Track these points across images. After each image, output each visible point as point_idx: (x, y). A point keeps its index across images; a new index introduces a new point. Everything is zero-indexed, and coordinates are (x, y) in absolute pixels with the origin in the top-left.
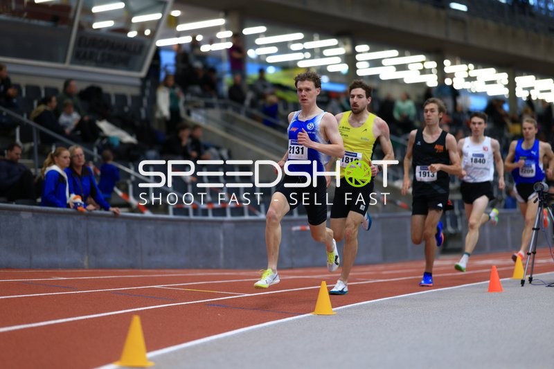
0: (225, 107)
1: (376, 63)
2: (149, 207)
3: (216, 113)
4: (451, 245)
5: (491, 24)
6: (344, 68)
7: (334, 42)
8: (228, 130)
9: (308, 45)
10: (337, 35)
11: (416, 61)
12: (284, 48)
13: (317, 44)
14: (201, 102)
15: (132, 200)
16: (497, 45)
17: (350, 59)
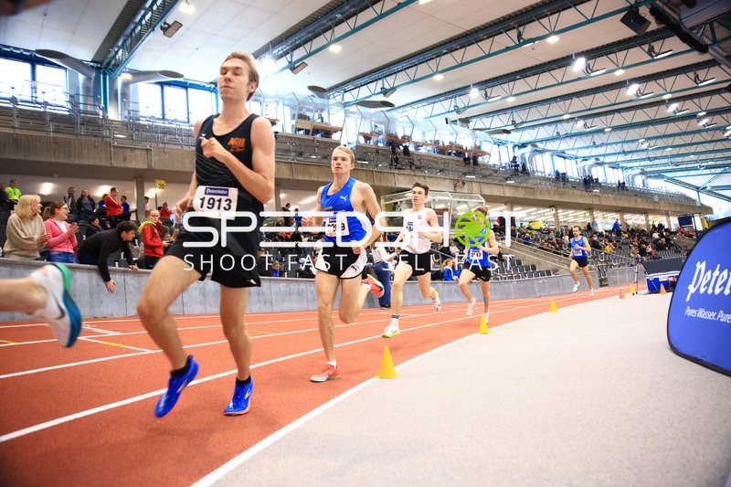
1: (566, 216)
4: (604, 283)
5: (610, 196)
6: (553, 220)
7: (548, 210)
9: (539, 212)
10: (550, 207)
11: (581, 213)
12: (529, 214)
13: (542, 211)
16: (614, 203)
17: (556, 216)
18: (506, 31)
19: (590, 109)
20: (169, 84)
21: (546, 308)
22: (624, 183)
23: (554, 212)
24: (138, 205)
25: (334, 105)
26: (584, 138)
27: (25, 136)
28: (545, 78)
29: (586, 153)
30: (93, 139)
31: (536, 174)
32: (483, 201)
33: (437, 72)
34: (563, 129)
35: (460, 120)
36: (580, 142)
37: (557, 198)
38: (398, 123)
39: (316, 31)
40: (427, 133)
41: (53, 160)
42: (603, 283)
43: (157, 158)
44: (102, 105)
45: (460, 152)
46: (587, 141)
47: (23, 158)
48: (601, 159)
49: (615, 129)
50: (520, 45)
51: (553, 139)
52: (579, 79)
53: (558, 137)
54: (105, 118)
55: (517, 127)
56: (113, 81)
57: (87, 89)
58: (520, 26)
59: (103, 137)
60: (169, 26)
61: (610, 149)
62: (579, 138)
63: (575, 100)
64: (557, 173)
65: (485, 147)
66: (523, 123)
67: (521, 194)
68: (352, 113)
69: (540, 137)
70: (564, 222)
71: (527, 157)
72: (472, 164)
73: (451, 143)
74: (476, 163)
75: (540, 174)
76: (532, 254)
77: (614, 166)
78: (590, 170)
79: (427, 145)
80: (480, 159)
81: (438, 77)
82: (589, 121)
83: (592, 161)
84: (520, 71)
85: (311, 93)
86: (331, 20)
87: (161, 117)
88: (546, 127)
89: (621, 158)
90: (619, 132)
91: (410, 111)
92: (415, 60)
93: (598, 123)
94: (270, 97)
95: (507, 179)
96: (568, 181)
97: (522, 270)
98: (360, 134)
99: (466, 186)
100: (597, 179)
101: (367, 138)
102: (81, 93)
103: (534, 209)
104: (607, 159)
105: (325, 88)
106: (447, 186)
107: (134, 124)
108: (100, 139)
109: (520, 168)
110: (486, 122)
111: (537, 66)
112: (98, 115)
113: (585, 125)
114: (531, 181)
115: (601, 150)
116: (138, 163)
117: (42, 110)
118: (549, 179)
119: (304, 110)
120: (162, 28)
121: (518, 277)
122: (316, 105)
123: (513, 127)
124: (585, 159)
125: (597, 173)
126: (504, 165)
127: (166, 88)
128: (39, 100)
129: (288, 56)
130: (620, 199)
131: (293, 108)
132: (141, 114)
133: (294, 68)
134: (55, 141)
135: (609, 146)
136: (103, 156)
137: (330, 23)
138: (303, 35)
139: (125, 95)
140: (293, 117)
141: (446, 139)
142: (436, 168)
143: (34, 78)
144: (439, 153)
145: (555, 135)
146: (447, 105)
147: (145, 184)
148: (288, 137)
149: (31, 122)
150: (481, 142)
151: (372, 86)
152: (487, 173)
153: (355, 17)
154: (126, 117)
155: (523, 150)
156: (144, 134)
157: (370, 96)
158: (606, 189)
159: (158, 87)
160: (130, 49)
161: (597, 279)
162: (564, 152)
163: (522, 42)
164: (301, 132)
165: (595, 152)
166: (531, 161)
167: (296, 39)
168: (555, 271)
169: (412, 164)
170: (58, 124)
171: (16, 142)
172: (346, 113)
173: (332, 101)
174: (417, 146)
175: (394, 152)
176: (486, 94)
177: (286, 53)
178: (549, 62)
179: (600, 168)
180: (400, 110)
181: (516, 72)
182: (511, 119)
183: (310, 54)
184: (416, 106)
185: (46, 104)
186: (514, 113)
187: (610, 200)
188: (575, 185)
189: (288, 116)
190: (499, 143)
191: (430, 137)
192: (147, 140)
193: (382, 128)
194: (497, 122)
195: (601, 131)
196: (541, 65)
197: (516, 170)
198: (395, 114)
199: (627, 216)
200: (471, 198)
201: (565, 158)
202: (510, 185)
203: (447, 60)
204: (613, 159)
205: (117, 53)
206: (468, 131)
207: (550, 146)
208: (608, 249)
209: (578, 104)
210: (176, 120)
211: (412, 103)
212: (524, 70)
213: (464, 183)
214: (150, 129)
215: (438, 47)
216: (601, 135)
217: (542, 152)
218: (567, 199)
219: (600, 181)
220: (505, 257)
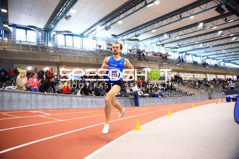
1: (197, 76)
2: (169, 97)
3: (177, 84)
5: (212, 69)
6: (193, 77)
7: (191, 74)
8: (178, 86)
9: (188, 75)
10: (191, 73)
11: (202, 75)
12: (184, 75)
13: (189, 74)
14: (175, 83)
15: (167, 96)
16: (214, 71)
17: (194, 76)
18: (176, 15)
19: (205, 40)
20: (67, 35)
21: (191, 107)
22: (217, 64)
23: (193, 74)
24: (57, 73)
25: (120, 40)
26: (203, 50)
27: (24, 52)
28: (190, 30)
29: (204, 54)
30: (44, 53)
31: (187, 62)
33: (153, 29)
34: (196, 47)
35: (161, 44)
36: (201, 51)
37: (194, 70)
38: (140, 46)
39: (114, 17)
40: (150, 49)
41: (31, 59)
42: (210, 98)
43: (63, 58)
44: (47, 42)
45: (161, 55)
46: (204, 50)
47: (23, 59)
48: (209, 57)
49: (213, 46)
50: (181, 19)
51: (192, 50)
52: (201, 30)
53: (194, 50)
54: (47, 46)
55: (180, 46)
56: (50, 34)
57: (42, 37)
58: (181, 13)
59: (47, 52)
60: (67, 17)
61: (212, 53)
62: (201, 50)
63: (200, 37)
64: (194, 61)
65: (170, 53)
66: (182, 45)
67: (182, 69)
68: (126, 43)
69: (188, 50)
70: (196, 78)
71: (183, 56)
72: (165, 59)
73: (158, 52)
74: (166, 58)
75: (188, 62)
76: (185, 89)
77: (213, 59)
78: (205, 60)
79: (150, 53)
80: (168, 57)
81: (154, 31)
82: (204, 44)
83: (206, 57)
84: (181, 28)
85: (112, 37)
86: (119, 13)
87: (65, 45)
88: (190, 46)
89: (216, 56)
90: (215, 48)
91: (145, 42)
92: (146, 25)
93: (208, 45)
94: (99, 38)
95: (177, 64)
96: (198, 64)
97: (182, 94)
98: (128, 50)
99: (163, 66)
100: (207, 63)
101: (131, 51)
102: (40, 38)
103: (186, 74)
104: (211, 57)
105: (117, 35)
106: (157, 66)
107: (57, 48)
108: (46, 53)
109: (181, 60)
110: (170, 45)
111: (186, 26)
112: (45, 45)
113: (203, 45)
114: (185, 64)
115: (209, 54)
116: (57, 60)
117: (28, 44)
118: (191, 64)
119: (110, 42)
120: (65, 17)
121: (181, 96)
122: (114, 40)
123: (179, 47)
124: (203, 57)
125: (208, 61)
126: (176, 59)
127: (66, 36)
128: (28, 41)
129: (105, 25)
130: (216, 70)
131: (106, 42)
132: (58, 44)
133: (107, 29)
134: (32, 54)
135: (212, 52)
136: (47, 58)
137: (118, 14)
138: (110, 18)
139: (53, 39)
140: (107, 44)
141: (156, 51)
142: (153, 60)
143: (26, 34)
144: (154, 55)
145: (193, 49)
146: (156, 40)
147: (60, 67)
148: (105, 51)
149: (25, 48)
150: (168, 52)
151: (132, 34)
152: (170, 62)
153: (126, 12)
154: (54, 46)
155: (182, 54)
156: (59, 51)
157: (131, 37)
158: (211, 66)
159: (64, 36)
160: (55, 24)
161: (208, 97)
162: (196, 55)
163: (181, 18)
164: (109, 49)
165: (207, 54)
166: (185, 58)
167: (107, 20)
168: (194, 94)
169: (145, 59)
170: (33, 48)
171: (21, 54)
172: (124, 43)
173: (119, 39)
174: (147, 53)
175: (139, 55)
176: (170, 36)
177: (104, 24)
178: (191, 25)
179: (208, 60)
180: (141, 42)
181: (179, 28)
182: (178, 44)
183: (112, 24)
184: (146, 40)
185: (30, 42)
186: (179, 42)
187: (212, 70)
188: (200, 65)
189: (105, 44)
190: (174, 52)
191: (151, 50)
192: (60, 52)
193: (135, 47)
194: (173, 45)
195: (209, 47)
196: (188, 26)
197: (180, 61)
198: (140, 43)
199: (218, 76)
201: (196, 56)
202: (178, 66)
203: (156, 25)
204: (213, 56)
205: (51, 25)
206: (164, 48)
207: (191, 52)
208: (212, 86)
209: (200, 38)
210: (69, 46)
211: (145, 39)
212: (182, 27)
213: (162, 65)
214: (61, 49)
215: (153, 21)
216: (209, 49)
217: (189, 54)
218: (197, 70)
219: (208, 64)
220: (177, 90)
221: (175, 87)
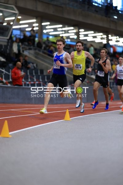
0: (35, 49)
1: (86, 35)
2: (10, 83)
3: (32, 52)
7: (72, 28)
8: (36, 57)
9: (64, 29)
14: (28, 48)
15: (4, 80)
17: (78, 34)
32: (17, 12)
37: (80, 19)
67: (50, 11)
97: (43, 79)
100: (117, 7)
103: (61, 26)
188: (97, 9)
200: (7, 8)
218: (89, 21)
219: (119, 8)
220: (30, 65)
221: (27, 58)
